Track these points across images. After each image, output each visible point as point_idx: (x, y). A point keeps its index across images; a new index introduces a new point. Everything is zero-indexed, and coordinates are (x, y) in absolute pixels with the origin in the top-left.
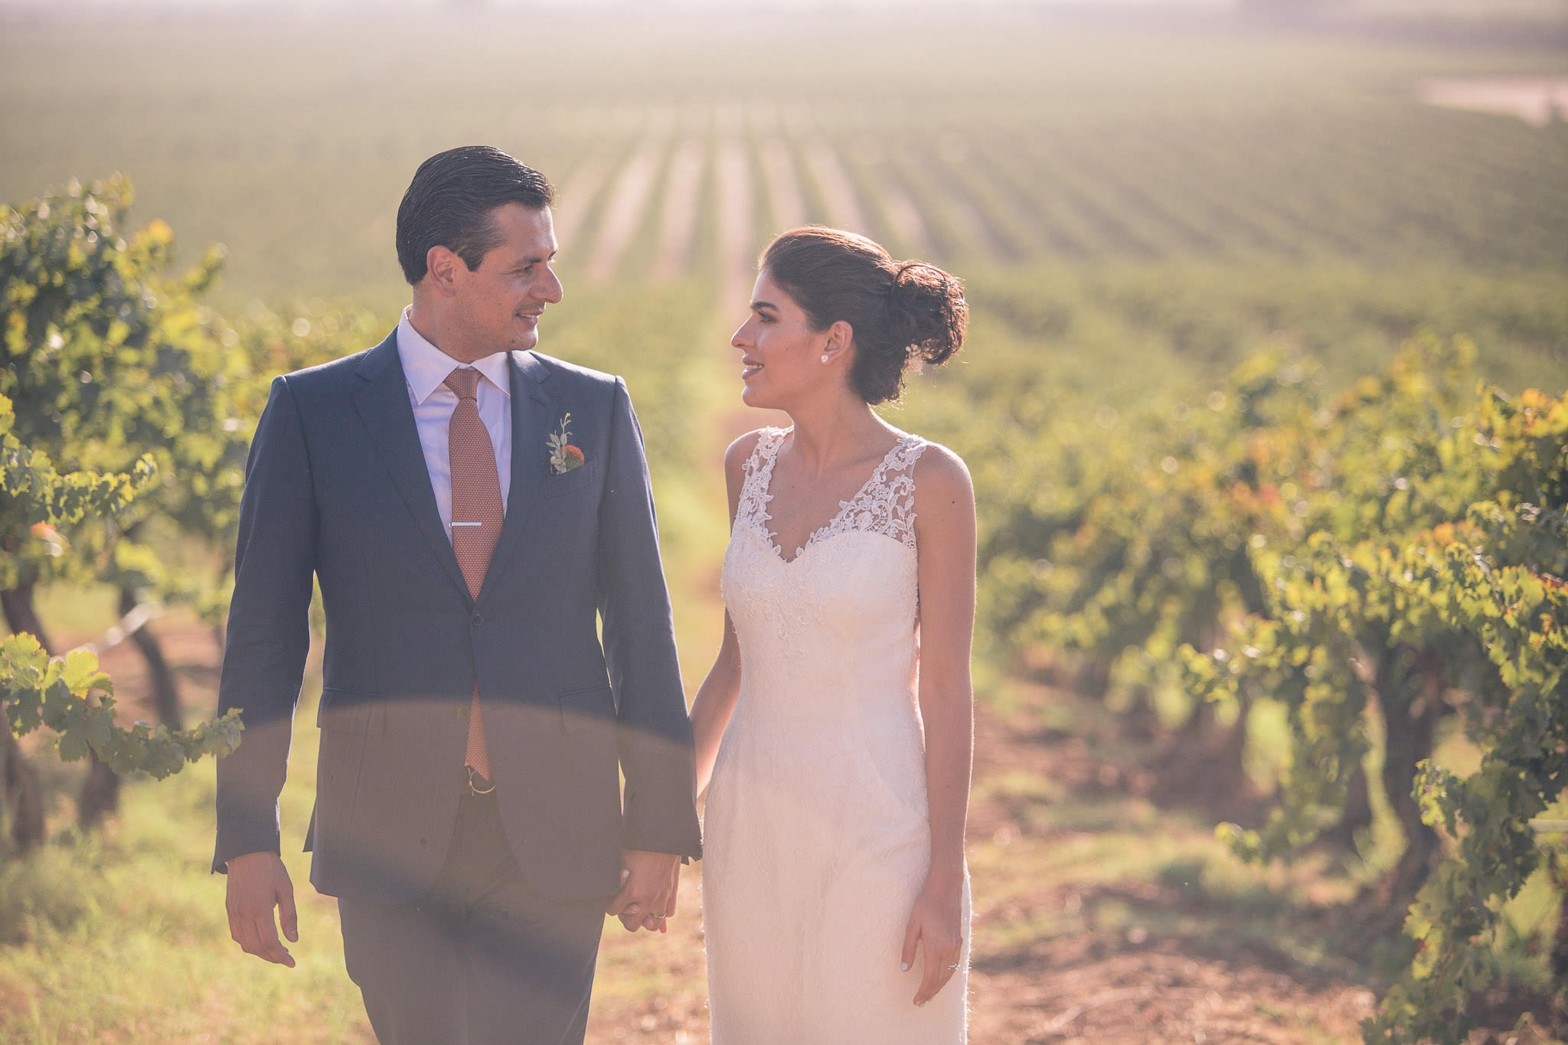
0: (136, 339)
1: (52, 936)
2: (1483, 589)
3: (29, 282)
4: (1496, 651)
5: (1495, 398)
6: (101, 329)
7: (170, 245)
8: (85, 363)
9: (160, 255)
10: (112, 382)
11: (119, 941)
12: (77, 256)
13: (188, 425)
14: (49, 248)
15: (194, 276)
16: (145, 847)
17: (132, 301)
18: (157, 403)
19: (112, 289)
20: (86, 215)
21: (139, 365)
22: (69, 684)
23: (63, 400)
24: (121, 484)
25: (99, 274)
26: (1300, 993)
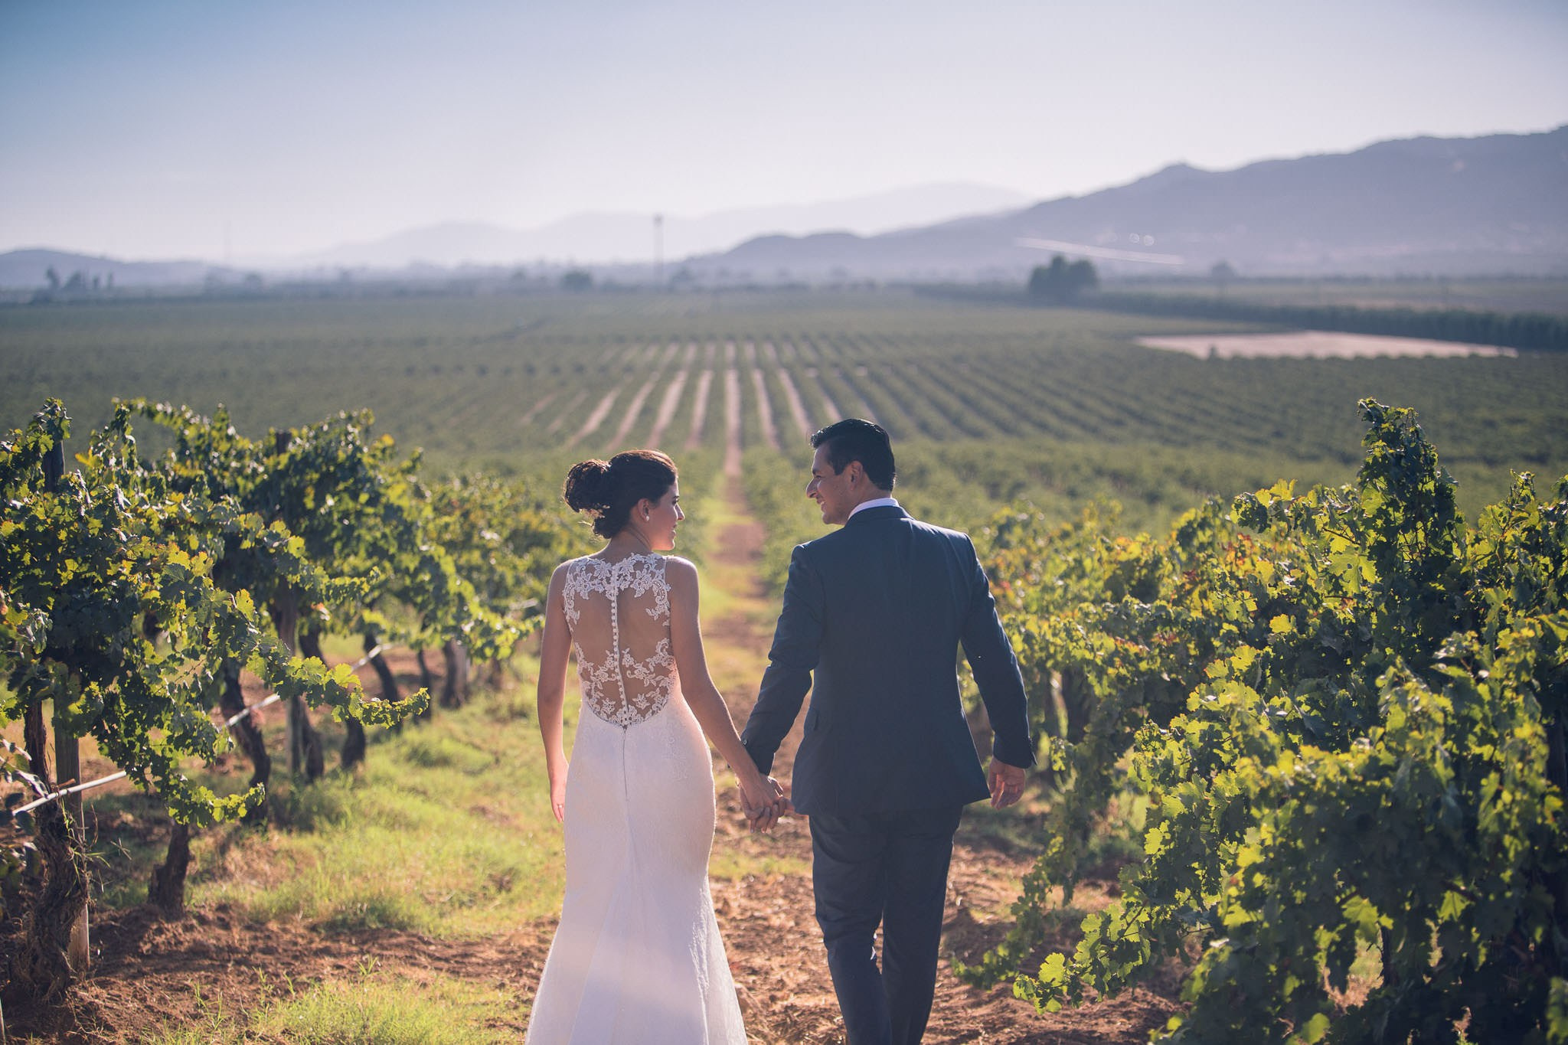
0: (373, 501)
1: (328, 827)
2: (1082, 643)
3: (316, 472)
4: (1092, 678)
5: (1103, 541)
6: (355, 497)
7: (393, 447)
8: (346, 514)
9: (388, 452)
10: (361, 525)
11: (362, 830)
12: (341, 456)
13: (401, 549)
14: (327, 453)
15: (406, 464)
16: (377, 779)
17: (371, 480)
18: (384, 536)
19: (361, 475)
20: (347, 433)
21: (376, 515)
22: (337, 681)
23: (334, 534)
24: (362, 583)
25: (354, 465)
26: (1011, 863)
